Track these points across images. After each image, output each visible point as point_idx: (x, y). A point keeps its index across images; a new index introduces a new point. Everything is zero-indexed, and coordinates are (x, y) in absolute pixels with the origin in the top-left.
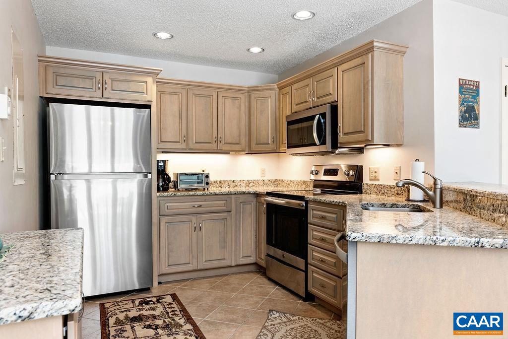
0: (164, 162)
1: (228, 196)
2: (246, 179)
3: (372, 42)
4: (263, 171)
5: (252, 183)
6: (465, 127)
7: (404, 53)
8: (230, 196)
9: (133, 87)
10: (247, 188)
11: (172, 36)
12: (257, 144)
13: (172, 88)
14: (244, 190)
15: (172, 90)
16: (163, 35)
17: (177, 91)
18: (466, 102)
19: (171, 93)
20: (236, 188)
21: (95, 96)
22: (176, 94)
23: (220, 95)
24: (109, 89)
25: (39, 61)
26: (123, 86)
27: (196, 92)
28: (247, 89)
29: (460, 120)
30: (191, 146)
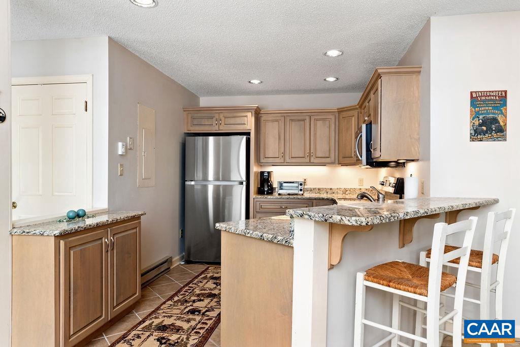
0: (269, 173)
1: (310, 201)
2: (343, 187)
3: (376, 70)
4: (361, 181)
5: (348, 191)
6: (481, 141)
7: (419, 72)
8: (312, 201)
9: (238, 120)
10: (344, 195)
11: (261, 82)
12: (344, 158)
13: (274, 117)
14: (323, 197)
15: (274, 119)
16: (256, 82)
17: (278, 118)
18: (482, 114)
19: (273, 121)
20: (334, 195)
21: (214, 129)
22: (277, 121)
23: (313, 118)
24: (223, 124)
25: (184, 111)
26: (232, 121)
27: (293, 118)
28: (337, 110)
29: (471, 134)
30: (288, 160)
